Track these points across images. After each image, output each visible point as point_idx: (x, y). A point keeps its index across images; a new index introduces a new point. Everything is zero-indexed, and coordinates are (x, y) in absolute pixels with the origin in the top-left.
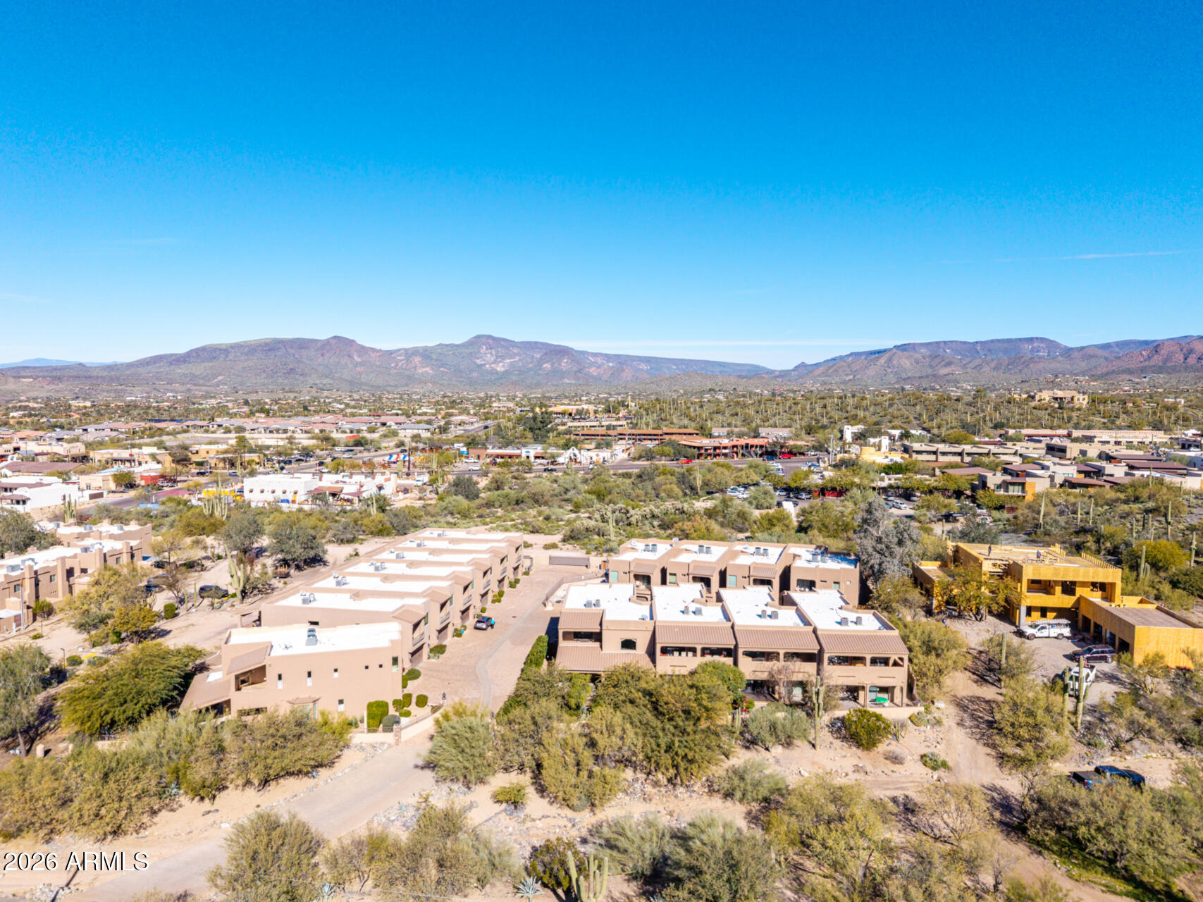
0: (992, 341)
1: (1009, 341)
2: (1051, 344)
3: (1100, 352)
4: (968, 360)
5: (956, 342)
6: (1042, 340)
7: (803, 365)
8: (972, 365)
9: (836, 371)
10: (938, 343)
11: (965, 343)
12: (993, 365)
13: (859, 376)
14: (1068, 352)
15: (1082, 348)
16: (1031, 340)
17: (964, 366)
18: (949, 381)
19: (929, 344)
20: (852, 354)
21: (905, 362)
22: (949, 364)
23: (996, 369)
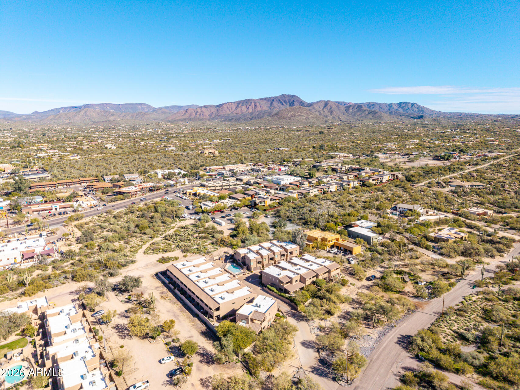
0: (126, 104)
1: (132, 104)
2: (149, 106)
3: (167, 111)
4: (120, 113)
5: (111, 104)
6: (145, 104)
7: (36, 112)
8: (122, 115)
9: (60, 117)
10: (103, 104)
11: (115, 104)
12: (130, 115)
13: (72, 120)
14: (155, 110)
15: (161, 109)
16: (141, 104)
17: (119, 116)
18: (116, 123)
19: (100, 104)
20: (62, 108)
21: (92, 114)
22: (112, 115)
23: (132, 117)
